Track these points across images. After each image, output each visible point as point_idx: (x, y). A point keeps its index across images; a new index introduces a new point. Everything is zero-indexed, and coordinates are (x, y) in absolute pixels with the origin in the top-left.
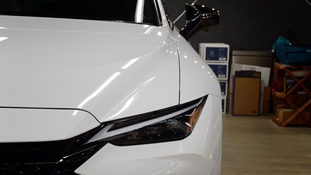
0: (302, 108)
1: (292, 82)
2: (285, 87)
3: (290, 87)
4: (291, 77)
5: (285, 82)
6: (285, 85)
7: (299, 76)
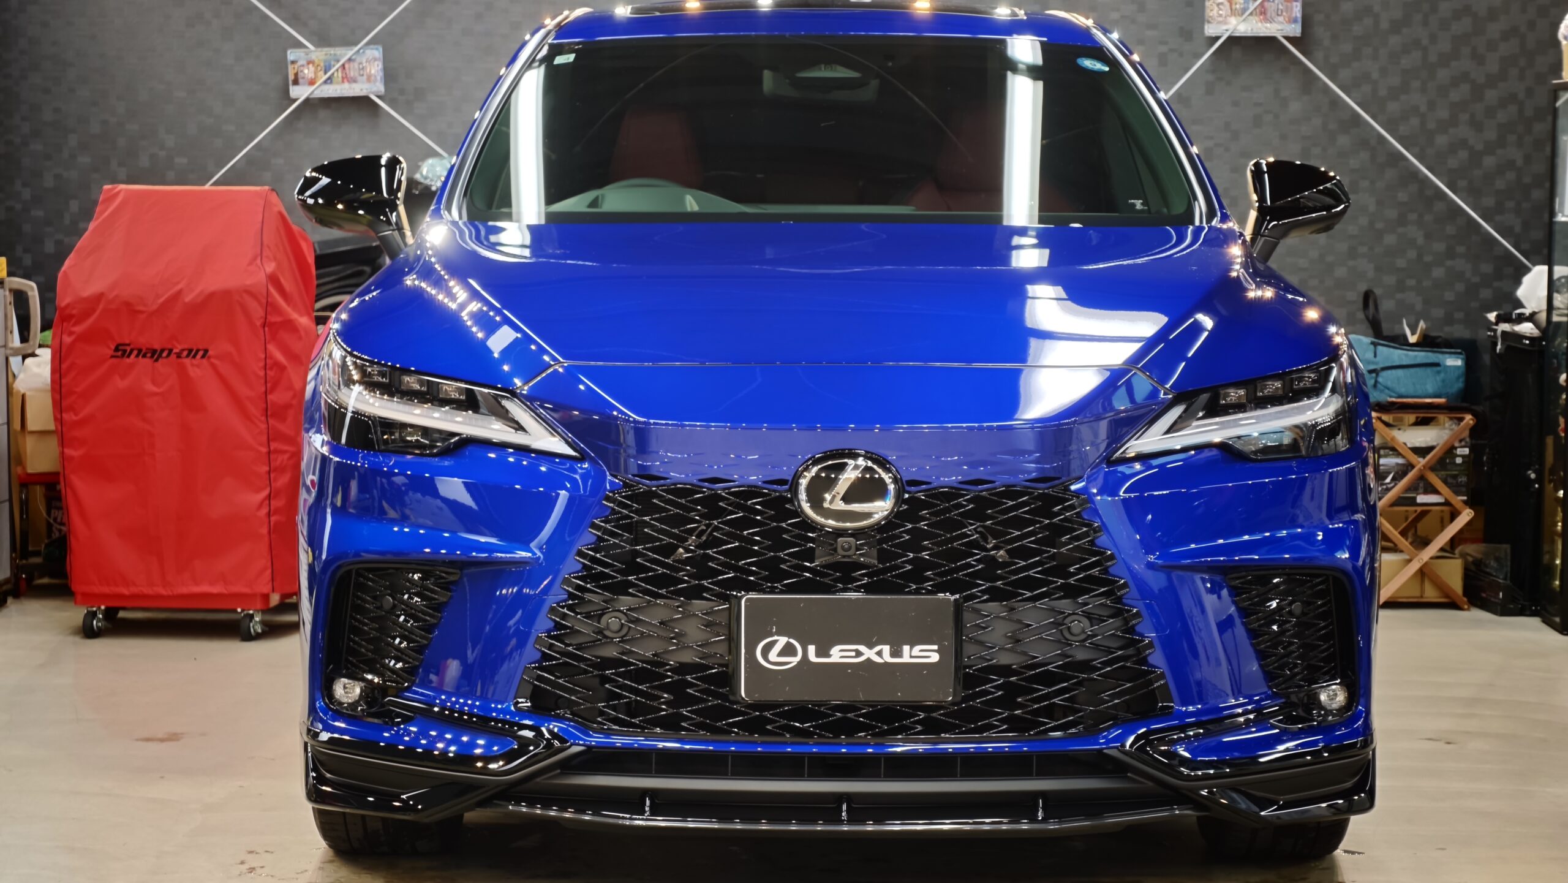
0: (1432, 549)
1: (1397, 464)
3: (1393, 479)
4: (1393, 449)
7: (1418, 444)
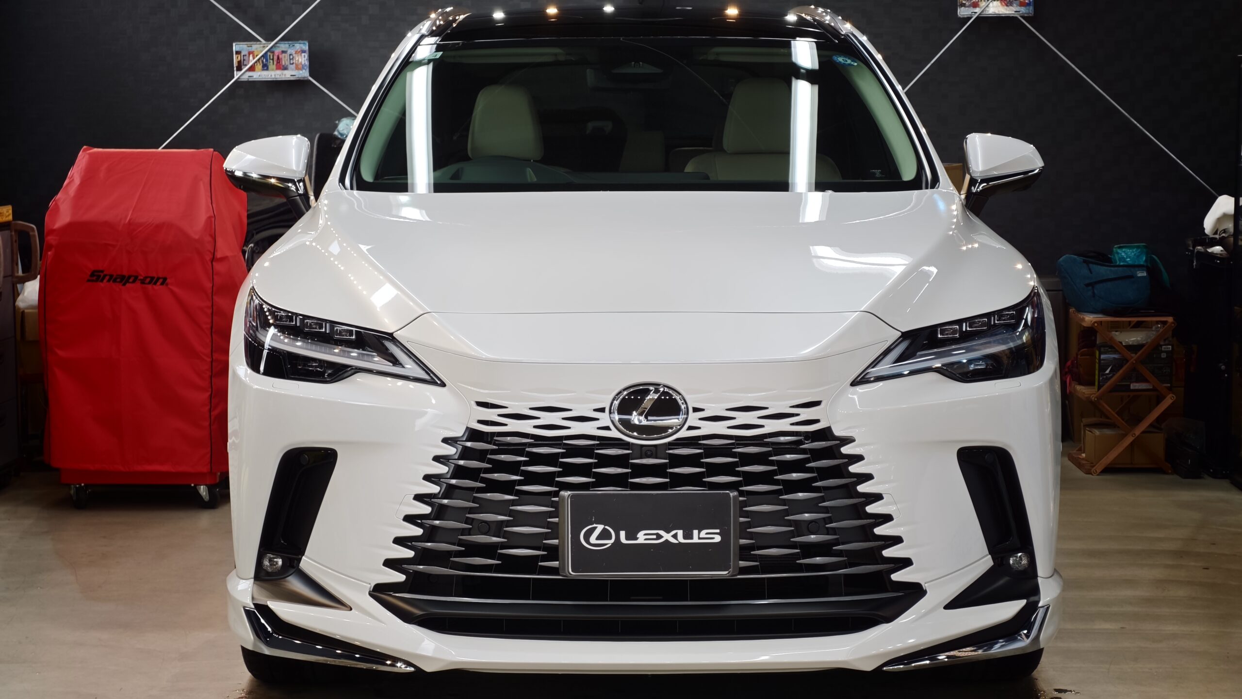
0: (1144, 425)
1: (1115, 359)
2: (1097, 372)
3: (1111, 371)
4: (1111, 347)
5: (1097, 361)
6: (1097, 366)
7: (1131, 343)
